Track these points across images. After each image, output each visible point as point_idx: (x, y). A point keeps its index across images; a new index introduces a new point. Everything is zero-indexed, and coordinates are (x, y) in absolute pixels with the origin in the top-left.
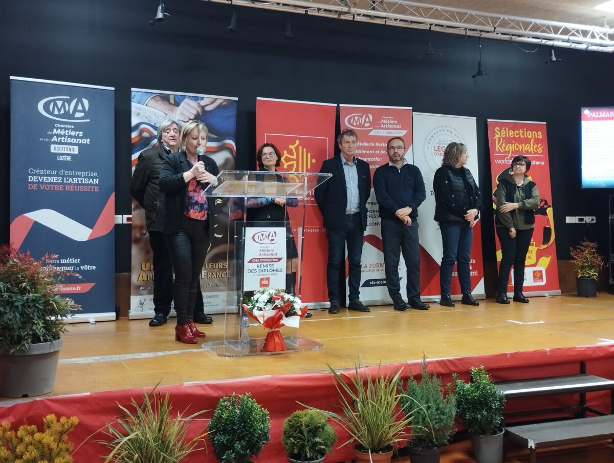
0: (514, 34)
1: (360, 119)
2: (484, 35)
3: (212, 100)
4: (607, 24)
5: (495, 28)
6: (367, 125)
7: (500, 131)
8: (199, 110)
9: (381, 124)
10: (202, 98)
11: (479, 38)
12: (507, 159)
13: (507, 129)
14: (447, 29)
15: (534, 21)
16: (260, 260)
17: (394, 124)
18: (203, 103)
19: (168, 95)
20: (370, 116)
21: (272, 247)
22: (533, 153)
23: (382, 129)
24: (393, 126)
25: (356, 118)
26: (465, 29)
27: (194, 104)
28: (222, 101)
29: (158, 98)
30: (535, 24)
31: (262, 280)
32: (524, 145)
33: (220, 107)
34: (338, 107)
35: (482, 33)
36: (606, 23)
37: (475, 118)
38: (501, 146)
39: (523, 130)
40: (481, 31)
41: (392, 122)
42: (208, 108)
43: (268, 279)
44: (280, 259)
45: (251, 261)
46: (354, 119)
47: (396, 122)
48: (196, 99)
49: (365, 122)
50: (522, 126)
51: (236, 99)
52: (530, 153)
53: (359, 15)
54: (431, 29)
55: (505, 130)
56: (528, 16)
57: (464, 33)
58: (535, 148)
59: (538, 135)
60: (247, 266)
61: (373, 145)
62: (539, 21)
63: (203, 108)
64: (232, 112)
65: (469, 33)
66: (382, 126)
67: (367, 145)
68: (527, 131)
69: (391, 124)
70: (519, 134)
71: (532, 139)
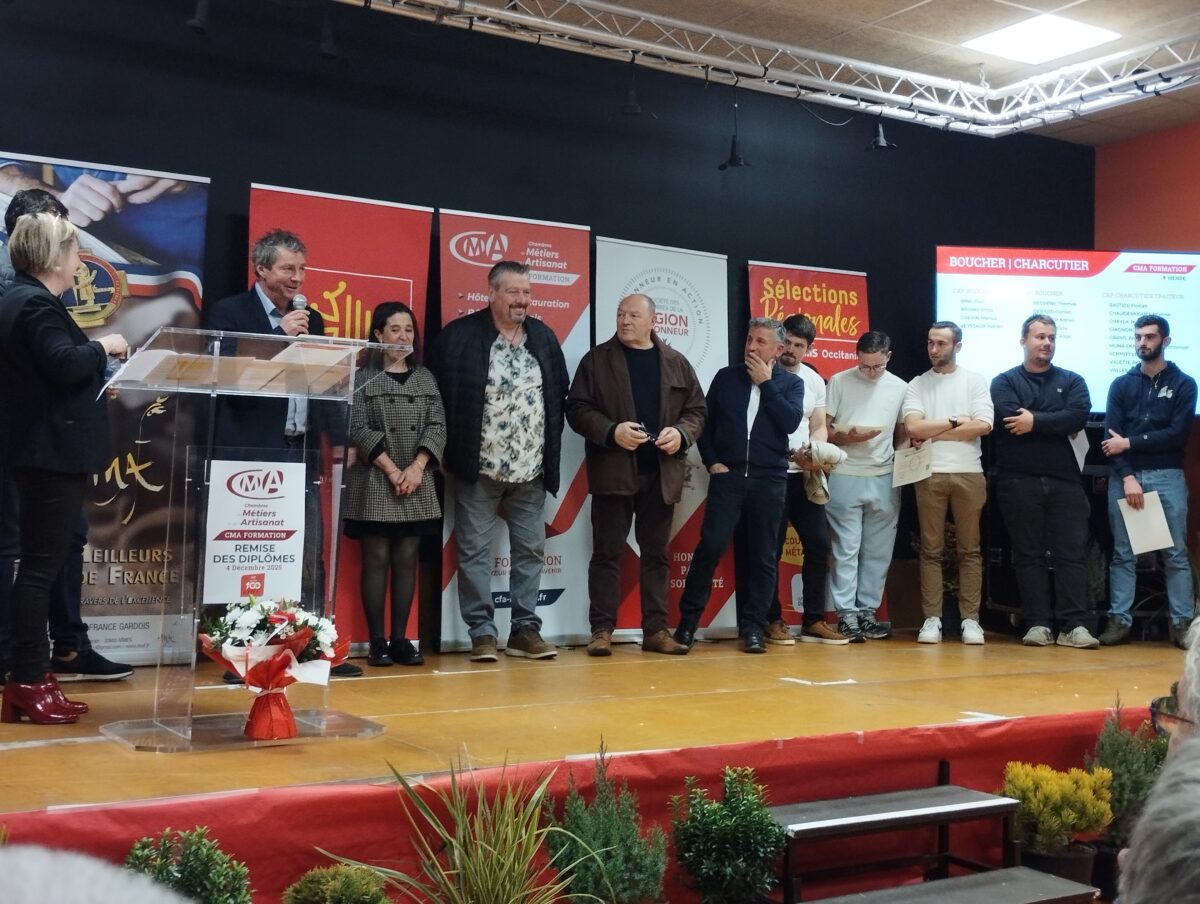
0: (805, 84)
1: (482, 243)
2: (744, 83)
3: (147, 181)
4: (986, 81)
5: (766, 69)
6: (496, 257)
7: (774, 287)
8: (115, 201)
9: (525, 257)
10: (123, 176)
11: (734, 88)
13: (788, 282)
14: (669, 63)
15: (844, 61)
16: (242, 535)
18: (124, 186)
19: (40, 164)
20: (504, 239)
21: (272, 506)
22: (838, 334)
24: (549, 264)
25: (474, 241)
26: (706, 67)
27: (103, 188)
28: (172, 183)
29: (15, 171)
30: (846, 68)
31: (245, 579)
32: (821, 316)
33: (166, 197)
34: (436, 215)
35: (740, 78)
36: (983, 78)
37: (726, 257)
39: (819, 286)
40: (738, 74)
41: (548, 254)
42: (136, 199)
43: (260, 578)
44: (289, 534)
45: (221, 537)
46: (470, 243)
47: (557, 255)
48: (108, 177)
49: (493, 251)
50: (818, 279)
51: (207, 180)
52: (834, 335)
53: (482, 18)
54: (636, 62)
55: (784, 284)
56: (832, 51)
57: (701, 74)
58: (843, 324)
59: (849, 299)
60: (213, 547)
62: (854, 64)
63: (124, 197)
65: (714, 76)
68: (827, 289)
69: (546, 259)
70: (812, 294)
71: (838, 306)
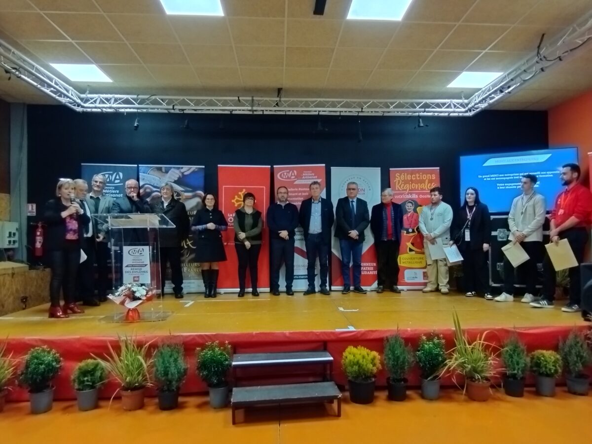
1: (288, 174)
2: (361, 114)
3: (188, 169)
4: (464, 97)
5: (362, 109)
7: (400, 176)
8: (181, 175)
9: (302, 176)
10: (182, 168)
11: (358, 116)
12: (405, 195)
13: (406, 174)
15: (398, 100)
16: (133, 266)
17: (312, 176)
18: (182, 170)
19: (161, 167)
20: (295, 172)
21: (141, 258)
23: (304, 179)
25: (285, 174)
27: (177, 171)
28: (194, 168)
29: (155, 169)
31: (134, 277)
32: (419, 184)
33: (194, 172)
35: (359, 113)
37: (380, 168)
38: (400, 186)
39: (419, 174)
42: (186, 173)
43: (138, 277)
44: (146, 265)
46: (284, 174)
48: (178, 168)
50: (418, 172)
52: (425, 190)
54: (320, 114)
55: (404, 175)
58: (429, 186)
61: (297, 190)
62: (403, 101)
63: (183, 173)
64: (202, 174)
67: (293, 190)
68: (422, 175)
70: (416, 177)
71: (427, 180)
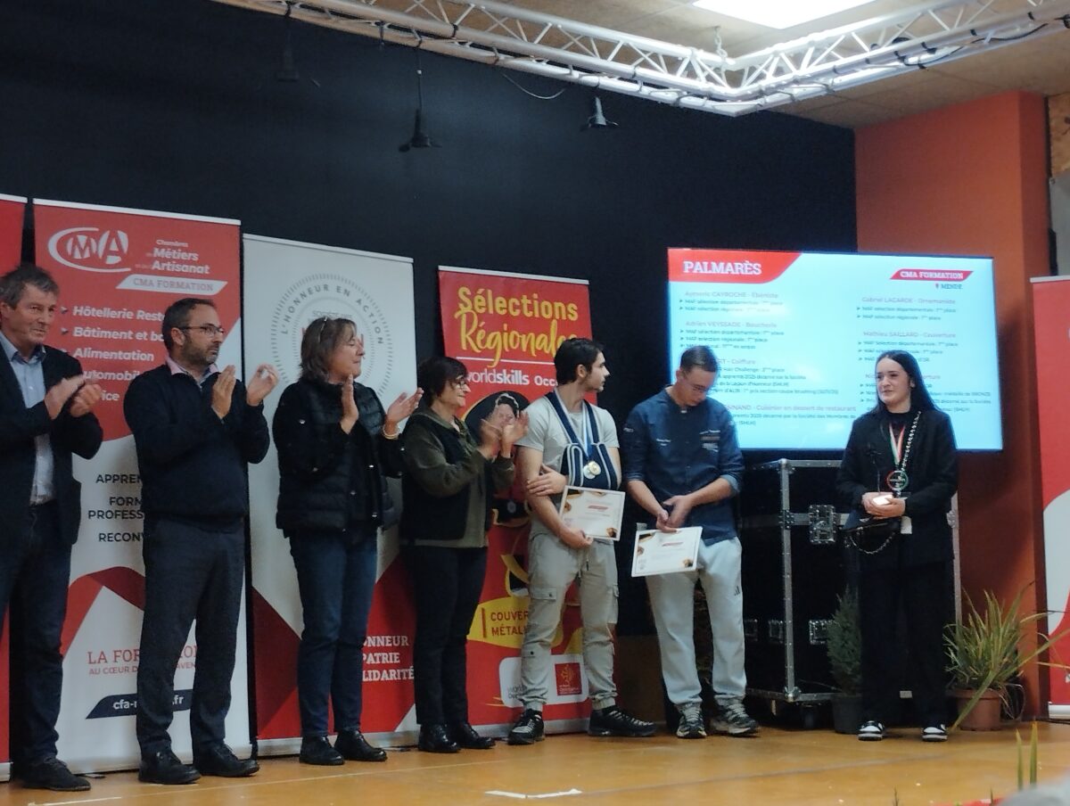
0: (501, 47)
1: (93, 241)
2: (429, 44)
4: (723, 47)
5: (456, 28)
6: (112, 260)
7: (472, 298)
9: (152, 260)
11: (416, 49)
12: (490, 370)
13: (490, 292)
14: (334, 18)
15: (552, 21)
17: (190, 262)
20: (123, 237)
23: (156, 272)
24: (186, 269)
25: (83, 239)
26: (380, 24)
30: (554, 29)
32: (532, 335)
34: (29, 207)
35: (424, 38)
36: (720, 45)
38: (474, 337)
39: (529, 297)
40: (420, 33)
41: (184, 256)
46: (76, 243)
47: (195, 257)
49: (107, 252)
50: (528, 288)
54: (291, 15)
55: (484, 295)
56: (538, 7)
57: (375, 33)
59: (567, 312)
61: (128, 315)
62: (563, 24)
65: (391, 36)
66: (156, 265)
67: (113, 314)
68: (540, 301)
69: (180, 262)
70: (520, 307)
71: (554, 323)
